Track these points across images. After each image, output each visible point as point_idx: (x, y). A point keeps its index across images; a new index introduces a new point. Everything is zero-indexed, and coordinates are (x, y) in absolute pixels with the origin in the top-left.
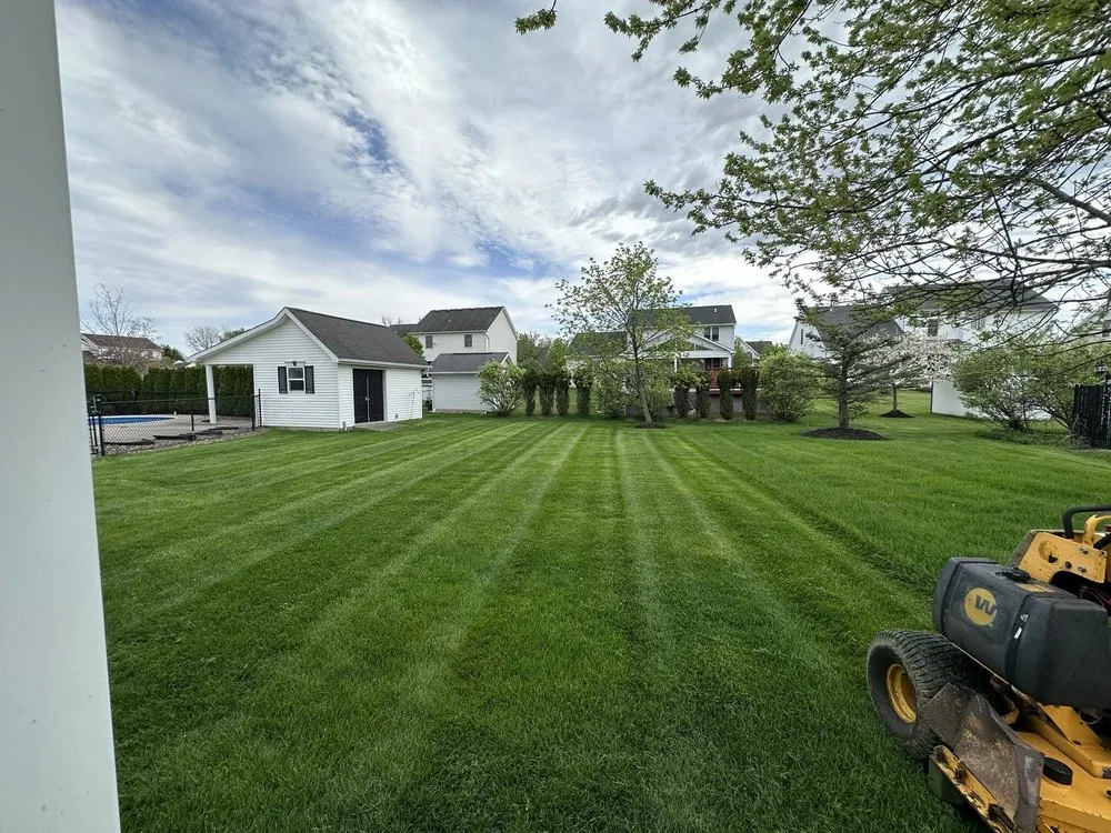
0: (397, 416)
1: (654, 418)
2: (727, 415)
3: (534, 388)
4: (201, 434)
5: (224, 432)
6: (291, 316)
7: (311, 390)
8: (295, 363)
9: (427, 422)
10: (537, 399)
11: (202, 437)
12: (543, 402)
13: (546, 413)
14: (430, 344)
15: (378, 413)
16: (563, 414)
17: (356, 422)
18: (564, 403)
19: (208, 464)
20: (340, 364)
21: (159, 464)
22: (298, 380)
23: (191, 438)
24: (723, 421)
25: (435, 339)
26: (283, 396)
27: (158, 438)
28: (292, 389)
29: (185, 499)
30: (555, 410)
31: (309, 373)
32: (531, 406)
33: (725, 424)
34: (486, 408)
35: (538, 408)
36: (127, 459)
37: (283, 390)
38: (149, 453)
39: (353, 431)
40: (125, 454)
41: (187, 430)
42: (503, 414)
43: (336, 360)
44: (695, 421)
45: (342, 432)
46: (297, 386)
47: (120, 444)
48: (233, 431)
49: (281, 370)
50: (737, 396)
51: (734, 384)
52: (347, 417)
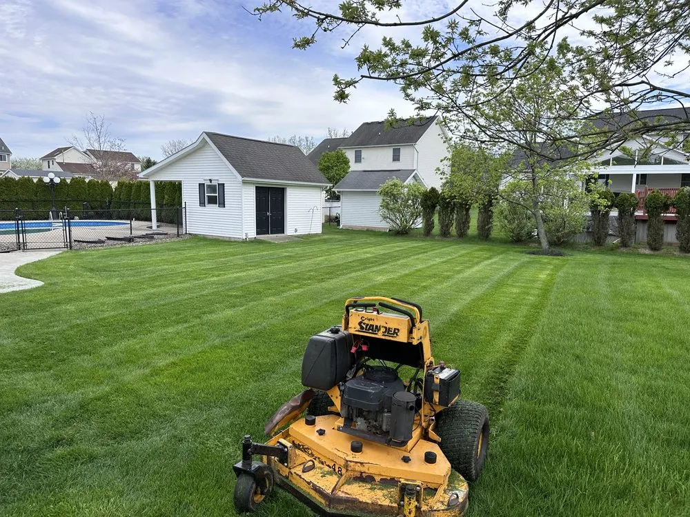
0: (296, 231)
1: (551, 244)
2: (655, 245)
3: (434, 207)
4: (140, 238)
5: (155, 236)
6: (208, 139)
7: (222, 204)
8: (211, 181)
9: (325, 237)
10: (436, 219)
11: (138, 240)
12: (442, 222)
13: (445, 233)
14: (358, 159)
15: (279, 226)
16: (462, 235)
17: (258, 233)
18: (464, 224)
19: (125, 260)
20: (244, 182)
21: (99, 258)
22: (213, 195)
23: (130, 240)
24: (648, 252)
25: (365, 153)
26: (202, 208)
27: (109, 238)
28: (209, 203)
29: (96, 280)
30: (453, 230)
31: (221, 189)
32: (429, 226)
33: (651, 255)
34: (385, 226)
35: (437, 229)
36: (84, 252)
37: (202, 204)
38: (99, 250)
39: (254, 242)
40: (84, 249)
41: (127, 234)
42: (402, 233)
43: (240, 178)
44: (612, 250)
45: (244, 242)
46: (212, 200)
47: (83, 242)
48: (163, 236)
49: (201, 186)
50: (670, 222)
51: (666, 207)
52: (248, 228)
